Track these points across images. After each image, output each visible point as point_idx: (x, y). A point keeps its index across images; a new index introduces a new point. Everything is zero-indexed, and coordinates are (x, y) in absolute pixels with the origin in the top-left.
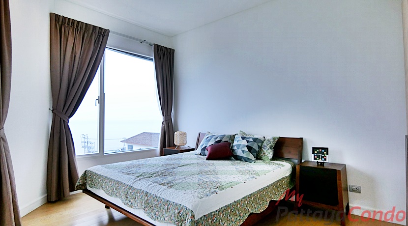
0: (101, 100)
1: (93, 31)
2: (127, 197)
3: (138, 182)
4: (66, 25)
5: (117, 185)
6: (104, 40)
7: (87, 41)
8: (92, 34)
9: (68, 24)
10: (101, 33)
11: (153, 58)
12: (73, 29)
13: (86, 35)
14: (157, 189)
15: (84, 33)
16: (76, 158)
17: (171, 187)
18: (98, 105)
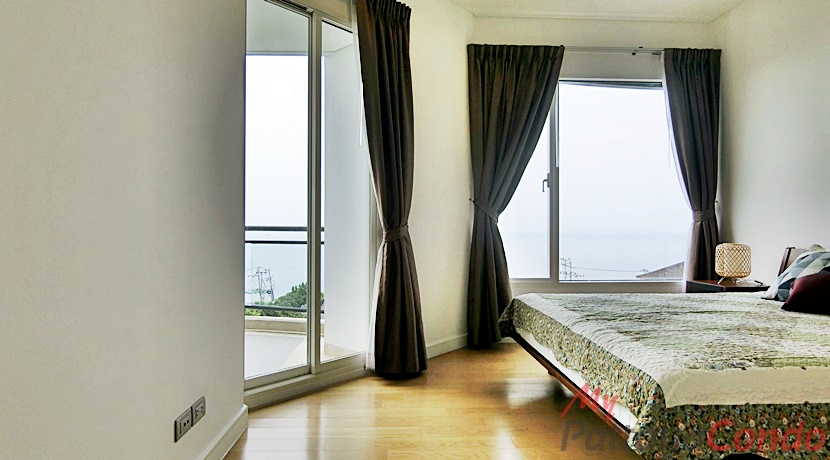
0: (553, 180)
1: (534, 56)
2: (561, 348)
3: (582, 324)
4: (491, 58)
5: (549, 326)
6: (554, 67)
7: (525, 78)
8: (532, 61)
9: (494, 56)
10: (548, 57)
11: (664, 81)
12: (501, 62)
13: (522, 67)
14: (610, 338)
15: (520, 64)
16: (511, 282)
17: (638, 339)
18: (547, 190)
